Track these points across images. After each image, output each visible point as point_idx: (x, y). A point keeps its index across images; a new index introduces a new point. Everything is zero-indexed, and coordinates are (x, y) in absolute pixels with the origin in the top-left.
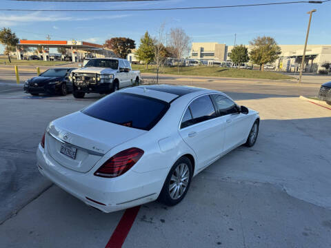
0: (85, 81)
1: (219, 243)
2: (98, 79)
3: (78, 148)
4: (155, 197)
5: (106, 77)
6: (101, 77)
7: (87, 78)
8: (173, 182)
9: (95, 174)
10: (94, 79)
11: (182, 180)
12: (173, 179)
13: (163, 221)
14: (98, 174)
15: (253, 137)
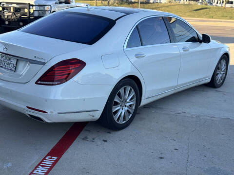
0: (14, 13)
1: (161, 158)
2: (32, 11)
3: (19, 59)
4: (97, 115)
5: (42, 8)
6: (34, 8)
7: (17, 10)
8: (116, 104)
9: (36, 83)
10: (26, 10)
11: (127, 105)
12: (116, 99)
13: (105, 141)
14: (39, 82)
15: (220, 76)
